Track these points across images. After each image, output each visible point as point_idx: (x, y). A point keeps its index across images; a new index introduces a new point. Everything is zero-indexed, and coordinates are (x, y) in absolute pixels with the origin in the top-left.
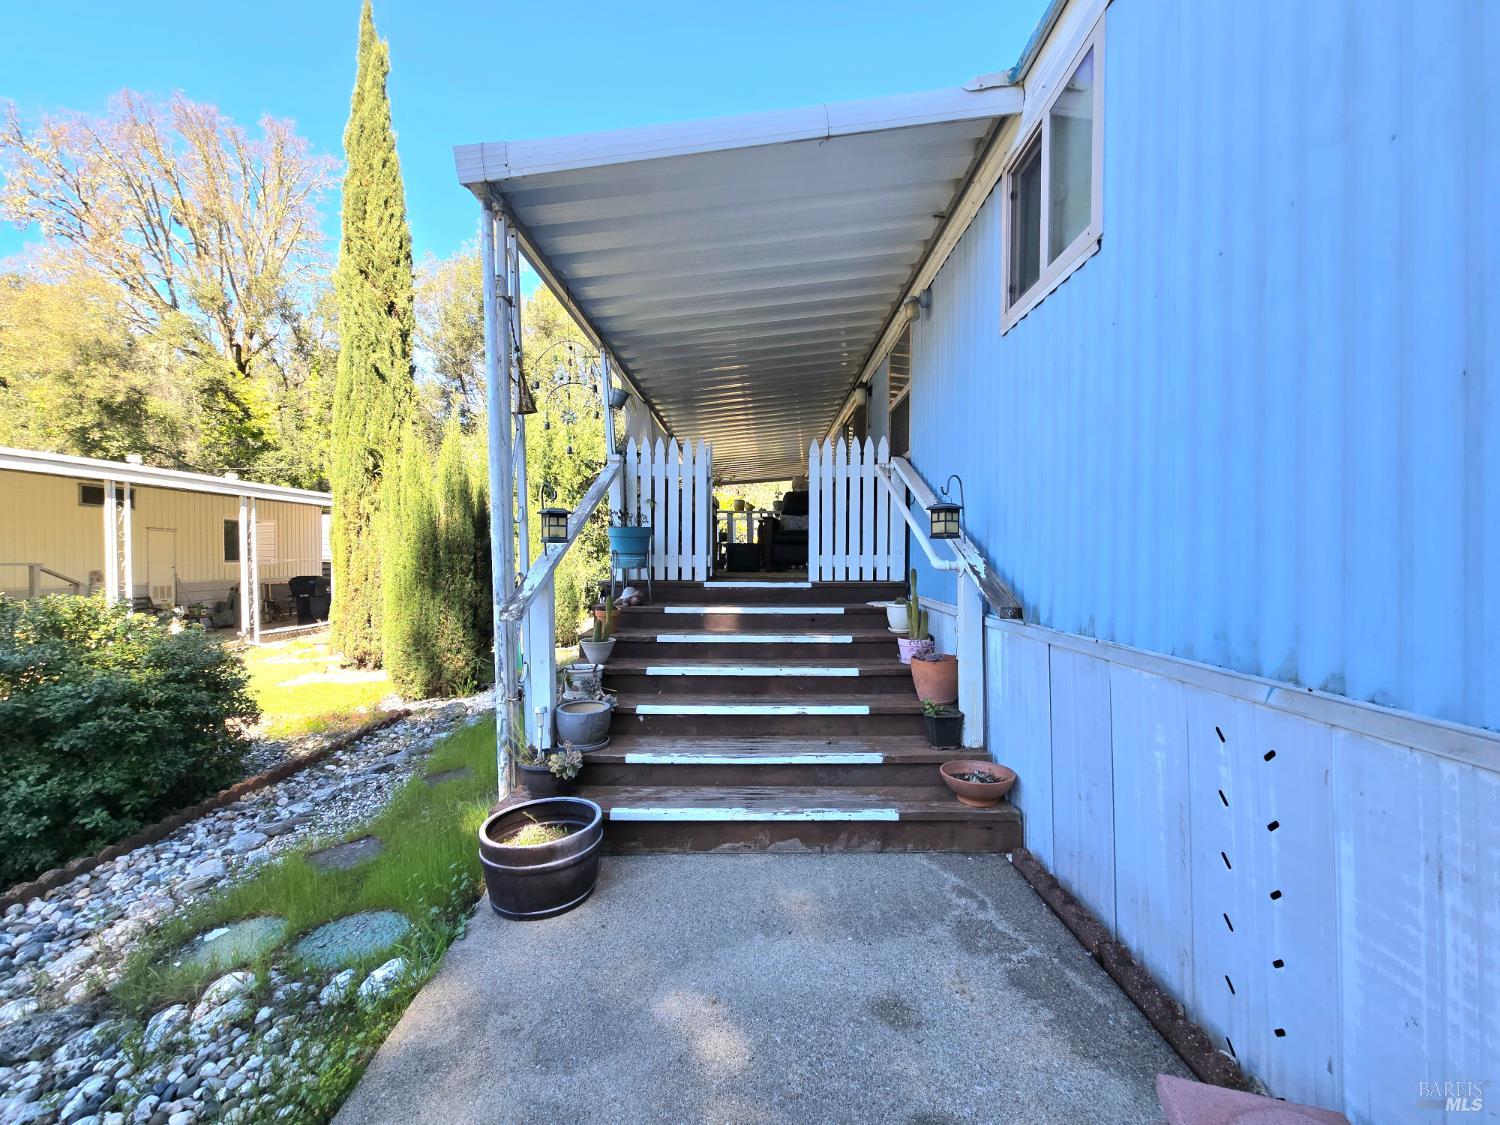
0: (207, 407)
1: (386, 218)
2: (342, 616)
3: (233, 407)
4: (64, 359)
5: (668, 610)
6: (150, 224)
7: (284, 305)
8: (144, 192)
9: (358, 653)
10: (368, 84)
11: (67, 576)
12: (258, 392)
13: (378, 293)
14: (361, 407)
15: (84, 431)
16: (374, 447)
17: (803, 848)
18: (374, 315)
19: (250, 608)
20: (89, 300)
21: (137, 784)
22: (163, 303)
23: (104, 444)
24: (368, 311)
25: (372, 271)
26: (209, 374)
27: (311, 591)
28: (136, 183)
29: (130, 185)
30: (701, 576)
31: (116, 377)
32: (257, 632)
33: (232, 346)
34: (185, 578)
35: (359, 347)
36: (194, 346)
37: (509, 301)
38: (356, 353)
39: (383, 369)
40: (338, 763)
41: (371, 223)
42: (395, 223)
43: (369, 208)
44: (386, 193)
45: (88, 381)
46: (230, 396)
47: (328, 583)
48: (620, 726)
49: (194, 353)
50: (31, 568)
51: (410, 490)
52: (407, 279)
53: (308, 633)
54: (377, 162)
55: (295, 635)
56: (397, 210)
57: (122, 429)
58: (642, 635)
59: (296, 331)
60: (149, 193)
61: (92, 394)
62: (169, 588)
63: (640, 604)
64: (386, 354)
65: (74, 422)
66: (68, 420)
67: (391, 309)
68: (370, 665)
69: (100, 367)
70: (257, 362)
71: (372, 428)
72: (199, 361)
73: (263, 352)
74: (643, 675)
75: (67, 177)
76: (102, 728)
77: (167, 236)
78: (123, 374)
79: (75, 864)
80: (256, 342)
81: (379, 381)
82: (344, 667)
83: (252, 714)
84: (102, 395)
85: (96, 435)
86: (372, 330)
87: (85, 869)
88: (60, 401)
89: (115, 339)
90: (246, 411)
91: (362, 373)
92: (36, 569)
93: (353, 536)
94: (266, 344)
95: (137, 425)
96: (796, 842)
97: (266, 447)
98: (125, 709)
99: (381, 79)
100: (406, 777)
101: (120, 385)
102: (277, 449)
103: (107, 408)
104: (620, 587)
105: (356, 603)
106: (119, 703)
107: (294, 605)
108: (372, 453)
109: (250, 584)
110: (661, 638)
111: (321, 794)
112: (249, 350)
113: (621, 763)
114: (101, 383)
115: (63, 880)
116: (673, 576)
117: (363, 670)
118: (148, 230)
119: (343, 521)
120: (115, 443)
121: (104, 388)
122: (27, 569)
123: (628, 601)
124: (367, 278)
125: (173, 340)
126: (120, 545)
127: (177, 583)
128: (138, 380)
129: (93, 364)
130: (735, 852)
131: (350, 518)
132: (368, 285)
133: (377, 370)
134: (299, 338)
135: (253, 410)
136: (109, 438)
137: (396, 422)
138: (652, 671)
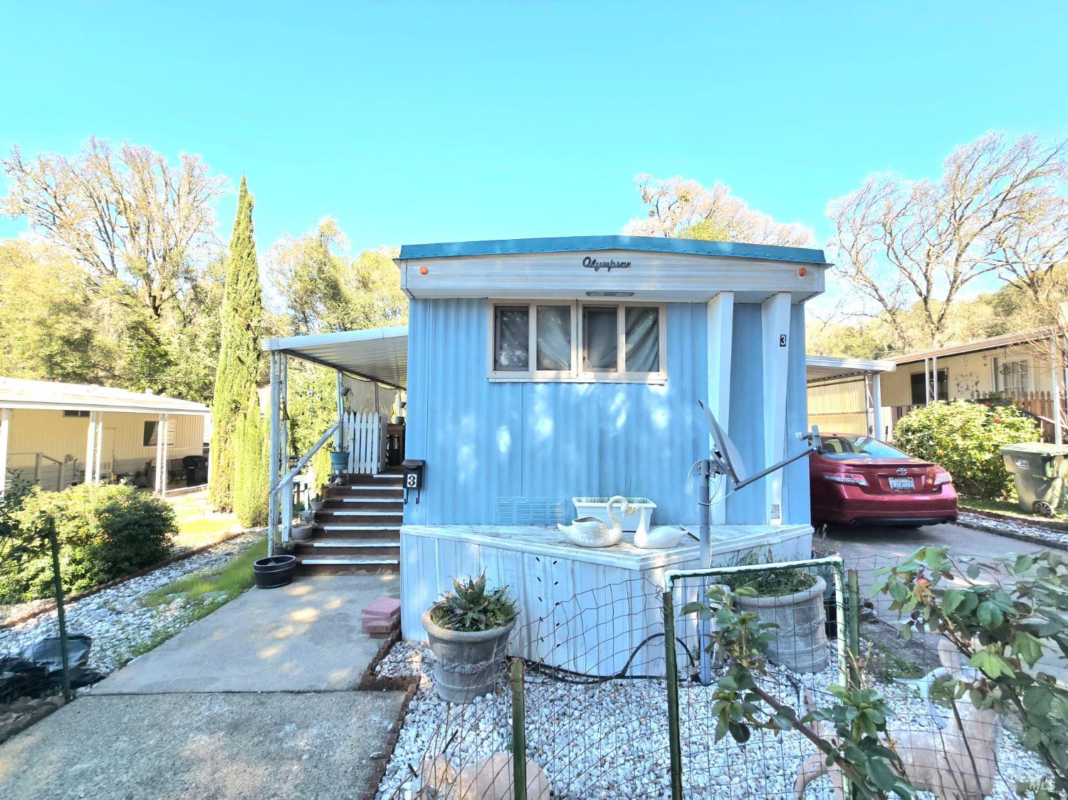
0: (132, 337)
1: (248, 282)
2: (214, 485)
3: (150, 338)
4: (43, 312)
5: (353, 488)
6: (103, 221)
7: (187, 271)
8: (100, 202)
9: (222, 505)
10: (242, 217)
11: (54, 457)
12: (167, 327)
13: (242, 320)
14: (230, 377)
15: (51, 356)
16: (236, 398)
17: (366, 573)
18: (239, 331)
19: (161, 477)
20: (62, 274)
21: (137, 555)
22: (107, 270)
23: (63, 365)
24: (237, 329)
25: (240, 309)
26: (135, 318)
27: (196, 465)
28: (95, 196)
29: (91, 197)
30: (374, 471)
31: (75, 323)
32: (164, 491)
33: (150, 296)
34: (120, 457)
35: (231, 348)
36: (127, 300)
37: (281, 383)
38: (229, 350)
39: (242, 358)
40: (209, 552)
41: (240, 285)
42: (253, 284)
43: (240, 278)
44: (250, 269)
45: (57, 326)
46: (148, 331)
47: (206, 460)
48: (316, 533)
49: (126, 305)
50: (38, 455)
51: (250, 429)
52: (258, 311)
53: (194, 491)
54: (245, 255)
55: (187, 492)
56: (254, 278)
57: (77, 354)
58: (338, 498)
59: (194, 287)
60: (104, 202)
61: (58, 334)
62: (109, 464)
63: (343, 484)
64: (245, 352)
65: (46, 351)
66: (42, 350)
67: (248, 327)
68: (228, 511)
69: (66, 317)
70: (166, 308)
71: (235, 388)
72: (129, 310)
73: (171, 300)
74: (332, 515)
75: (48, 189)
76: (129, 533)
77: (113, 228)
78: (81, 321)
79: (118, 580)
80: (166, 294)
81: (240, 364)
82: (214, 512)
83: (176, 532)
84: (65, 334)
85: (58, 359)
86: (238, 339)
87: (121, 582)
88: (37, 338)
89: (78, 298)
90: (157, 341)
91: (232, 360)
92: (40, 456)
93: (223, 444)
94: (174, 295)
95: (85, 352)
96: (364, 571)
97: (169, 363)
98: (136, 527)
99: (249, 214)
100: (237, 557)
101: (78, 328)
102: (177, 365)
103: (68, 341)
104: (336, 476)
105: (222, 478)
106: (134, 525)
107: (185, 472)
108: (235, 401)
109: (162, 463)
110: (345, 500)
111: (203, 562)
112: (161, 299)
113: (312, 546)
114: (65, 327)
115: (115, 584)
116: (362, 472)
117: (224, 513)
118: (101, 224)
119: (218, 436)
120: (71, 364)
121: (68, 330)
122: (35, 456)
123: (337, 484)
124: (237, 312)
125: (113, 297)
126: (95, 445)
127: (114, 461)
128: (88, 324)
129: (61, 315)
130: (344, 575)
131: (222, 434)
132: (237, 315)
133: (239, 358)
134: (195, 292)
135: (162, 339)
136: (67, 361)
137: (249, 383)
138: (336, 513)
